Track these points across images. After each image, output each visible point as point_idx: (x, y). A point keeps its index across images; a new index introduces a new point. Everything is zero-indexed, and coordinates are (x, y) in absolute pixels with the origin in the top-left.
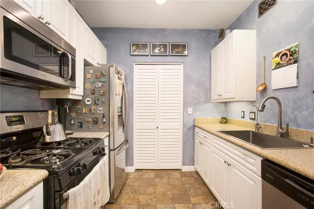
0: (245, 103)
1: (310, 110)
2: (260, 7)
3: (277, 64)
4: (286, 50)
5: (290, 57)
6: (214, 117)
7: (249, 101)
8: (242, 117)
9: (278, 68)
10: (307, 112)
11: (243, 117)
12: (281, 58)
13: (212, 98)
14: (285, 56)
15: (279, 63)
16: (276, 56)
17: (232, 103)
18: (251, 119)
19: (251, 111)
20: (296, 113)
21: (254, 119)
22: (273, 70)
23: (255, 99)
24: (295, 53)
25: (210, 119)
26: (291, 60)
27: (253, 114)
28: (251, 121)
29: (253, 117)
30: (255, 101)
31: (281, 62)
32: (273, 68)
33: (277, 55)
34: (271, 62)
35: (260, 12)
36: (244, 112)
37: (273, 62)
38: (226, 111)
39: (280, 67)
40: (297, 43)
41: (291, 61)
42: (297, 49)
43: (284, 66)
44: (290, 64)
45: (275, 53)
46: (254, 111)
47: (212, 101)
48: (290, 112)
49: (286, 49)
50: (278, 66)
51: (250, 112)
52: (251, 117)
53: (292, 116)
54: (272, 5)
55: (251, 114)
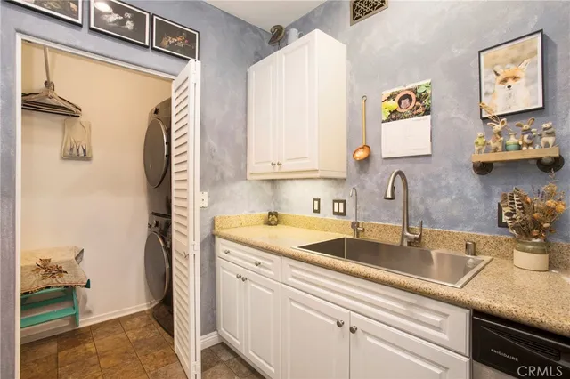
0: (321, 182)
1: (454, 197)
2: (354, 6)
3: (391, 113)
4: (409, 90)
5: (416, 103)
6: (252, 212)
7: (330, 179)
8: (315, 211)
9: (393, 120)
10: (448, 200)
11: (317, 211)
12: (400, 103)
13: (249, 171)
14: (407, 100)
15: (396, 111)
16: (389, 98)
17: (289, 182)
18: (335, 213)
19: (335, 198)
20: (429, 201)
21: (344, 214)
22: (383, 122)
23: (344, 175)
24: (426, 97)
25: (246, 217)
26: (418, 108)
27: (341, 204)
28: (335, 218)
29: (341, 210)
30: (345, 179)
31: (399, 110)
32: (384, 119)
33: (392, 97)
34: (381, 109)
35: (354, 14)
36: (319, 200)
37: (383, 107)
38: (276, 198)
39: (399, 118)
40: (429, 81)
41: (419, 111)
42: (429, 91)
43: (406, 118)
44: (418, 114)
45: (387, 93)
46: (341, 198)
47: (249, 177)
48: (418, 200)
49: (407, 88)
50: (393, 117)
51: (334, 201)
52: (336, 210)
53: (422, 207)
54: (379, 7)
55: (336, 204)
